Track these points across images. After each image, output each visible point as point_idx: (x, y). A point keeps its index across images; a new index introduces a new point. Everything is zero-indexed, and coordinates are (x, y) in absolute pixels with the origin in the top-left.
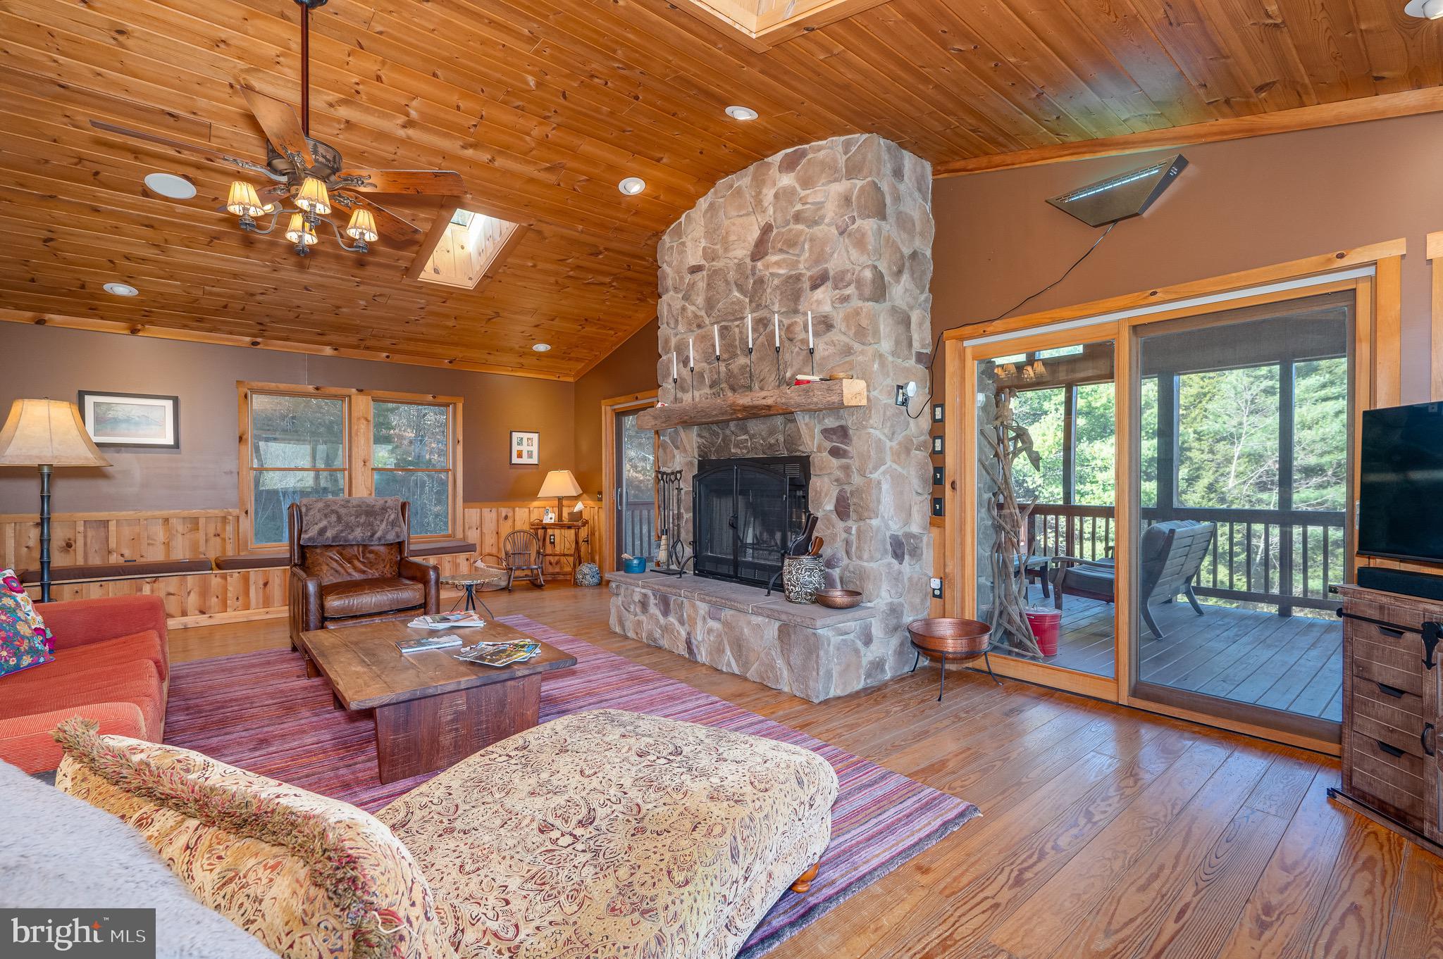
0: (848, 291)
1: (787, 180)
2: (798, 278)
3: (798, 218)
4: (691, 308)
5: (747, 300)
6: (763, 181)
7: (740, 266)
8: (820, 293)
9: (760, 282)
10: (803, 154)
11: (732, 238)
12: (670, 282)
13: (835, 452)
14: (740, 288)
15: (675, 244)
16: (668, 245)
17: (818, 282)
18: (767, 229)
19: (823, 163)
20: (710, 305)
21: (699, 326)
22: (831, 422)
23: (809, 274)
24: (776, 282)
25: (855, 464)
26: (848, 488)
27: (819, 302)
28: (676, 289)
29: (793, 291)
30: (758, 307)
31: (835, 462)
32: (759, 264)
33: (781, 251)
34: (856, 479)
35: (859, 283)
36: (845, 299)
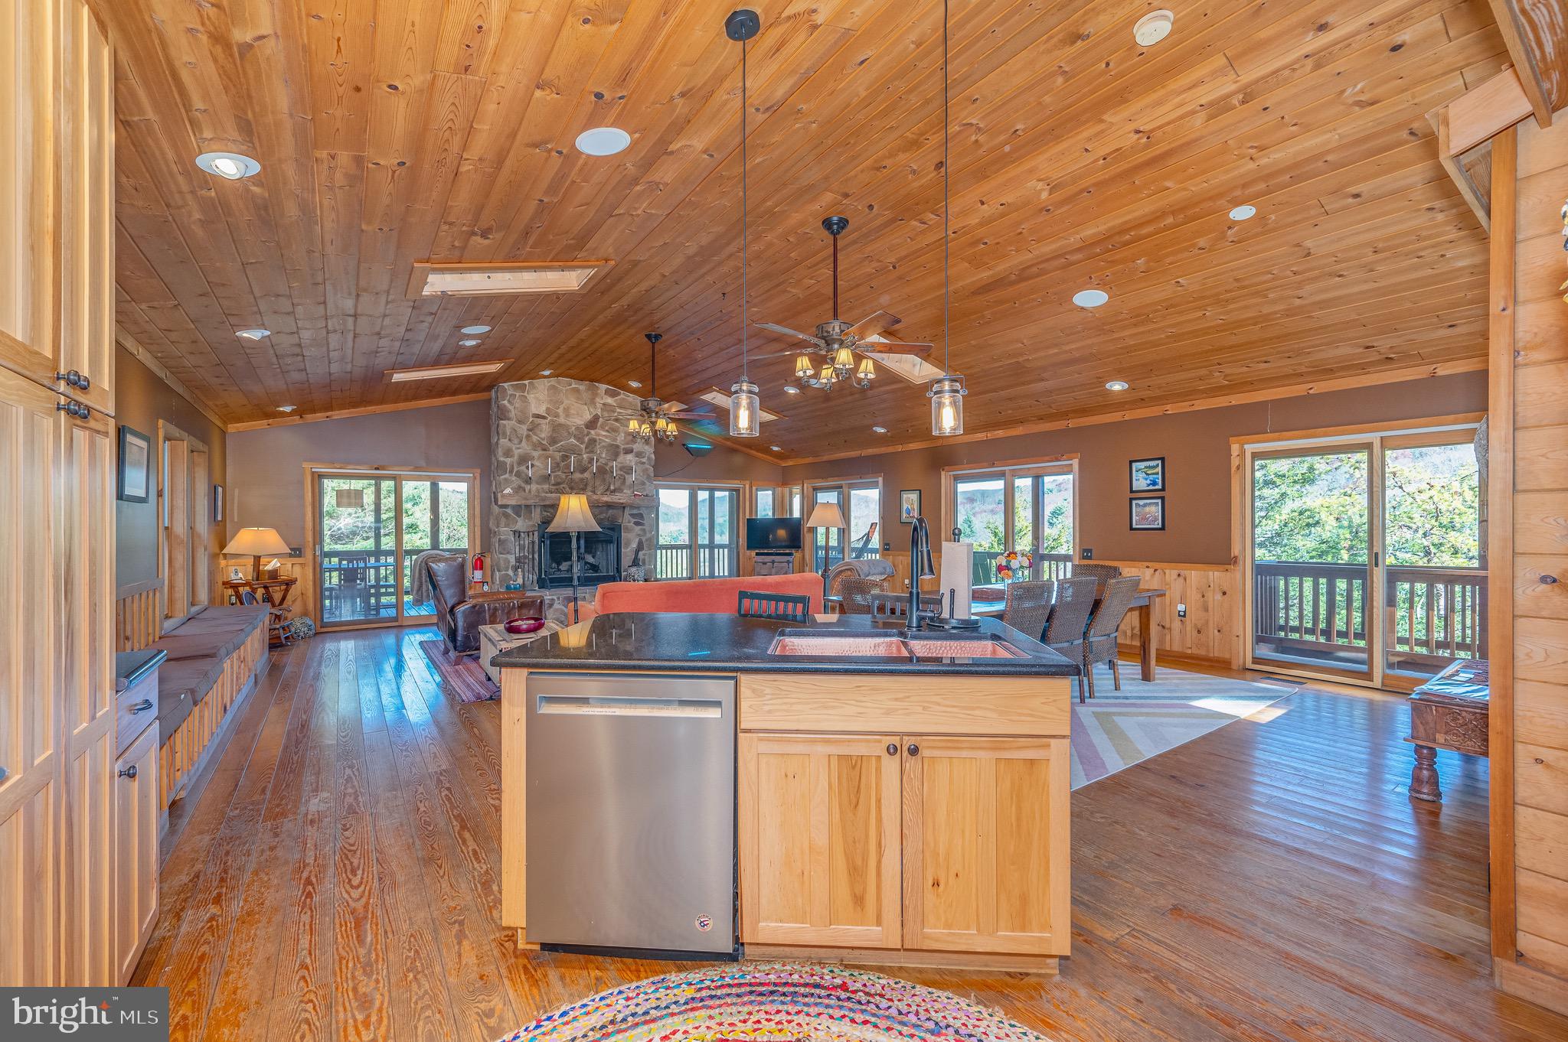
0: (644, 460)
1: (610, 400)
2: (617, 447)
3: (617, 420)
4: (535, 438)
5: (583, 446)
6: (597, 394)
7: (577, 428)
8: (630, 457)
9: (593, 441)
10: (619, 394)
11: (572, 412)
12: (512, 414)
13: (637, 524)
14: (578, 439)
15: (518, 394)
16: (509, 392)
17: (629, 451)
18: (596, 418)
19: (631, 403)
20: (553, 441)
21: (544, 450)
22: (635, 512)
23: (622, 447)
24: (604, 444)
25: (646, 527)
26: (644, 539)
27: (630, 461)
28: (520, 422)
29: (615, 451)
30: (592, 452)
31: (638, 528)
32: (593, 432)
33: (607, 431)
34: (648, 535)
35: (649, 458)
36: (644, 463)
